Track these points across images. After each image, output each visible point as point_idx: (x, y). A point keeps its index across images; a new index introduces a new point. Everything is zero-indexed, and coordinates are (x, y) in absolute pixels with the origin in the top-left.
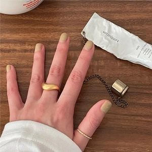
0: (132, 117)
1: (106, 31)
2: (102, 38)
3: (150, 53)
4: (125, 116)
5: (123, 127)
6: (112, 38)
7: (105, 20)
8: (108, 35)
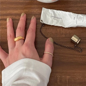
1: (53, 15)
4: (80, 56)
5: (79, 62)
6: (57, 18)
7: (50, 10)
8: (55, 17)
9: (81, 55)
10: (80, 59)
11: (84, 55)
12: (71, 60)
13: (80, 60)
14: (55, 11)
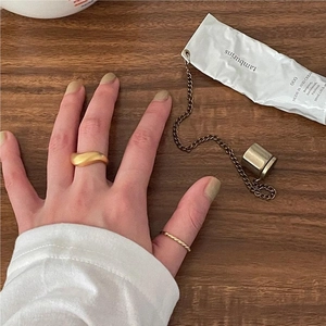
0: (284, 218)
1: (232, 50)
2: (224, 64)
3: (318, 91)
5: (267, 237)
6: (243, 63)
7: (228, 28)
8: (235, 56)
9: (275, 214)
10: (274, 226)
11: (285, 215)
12: (243, 229)
13: (272, 232)
14: (244, 38)
